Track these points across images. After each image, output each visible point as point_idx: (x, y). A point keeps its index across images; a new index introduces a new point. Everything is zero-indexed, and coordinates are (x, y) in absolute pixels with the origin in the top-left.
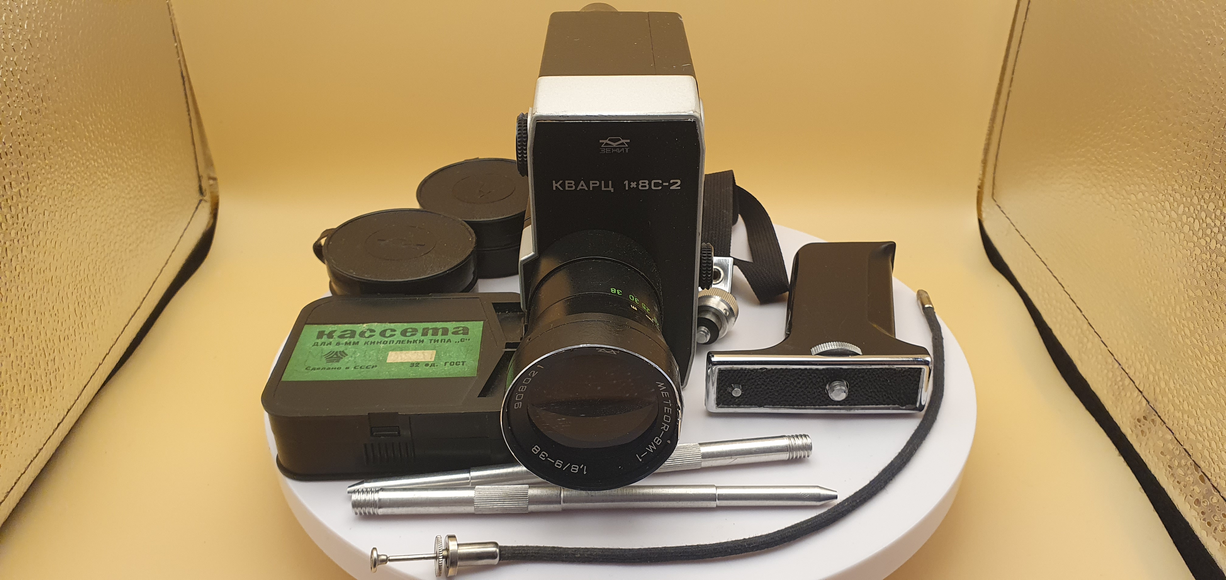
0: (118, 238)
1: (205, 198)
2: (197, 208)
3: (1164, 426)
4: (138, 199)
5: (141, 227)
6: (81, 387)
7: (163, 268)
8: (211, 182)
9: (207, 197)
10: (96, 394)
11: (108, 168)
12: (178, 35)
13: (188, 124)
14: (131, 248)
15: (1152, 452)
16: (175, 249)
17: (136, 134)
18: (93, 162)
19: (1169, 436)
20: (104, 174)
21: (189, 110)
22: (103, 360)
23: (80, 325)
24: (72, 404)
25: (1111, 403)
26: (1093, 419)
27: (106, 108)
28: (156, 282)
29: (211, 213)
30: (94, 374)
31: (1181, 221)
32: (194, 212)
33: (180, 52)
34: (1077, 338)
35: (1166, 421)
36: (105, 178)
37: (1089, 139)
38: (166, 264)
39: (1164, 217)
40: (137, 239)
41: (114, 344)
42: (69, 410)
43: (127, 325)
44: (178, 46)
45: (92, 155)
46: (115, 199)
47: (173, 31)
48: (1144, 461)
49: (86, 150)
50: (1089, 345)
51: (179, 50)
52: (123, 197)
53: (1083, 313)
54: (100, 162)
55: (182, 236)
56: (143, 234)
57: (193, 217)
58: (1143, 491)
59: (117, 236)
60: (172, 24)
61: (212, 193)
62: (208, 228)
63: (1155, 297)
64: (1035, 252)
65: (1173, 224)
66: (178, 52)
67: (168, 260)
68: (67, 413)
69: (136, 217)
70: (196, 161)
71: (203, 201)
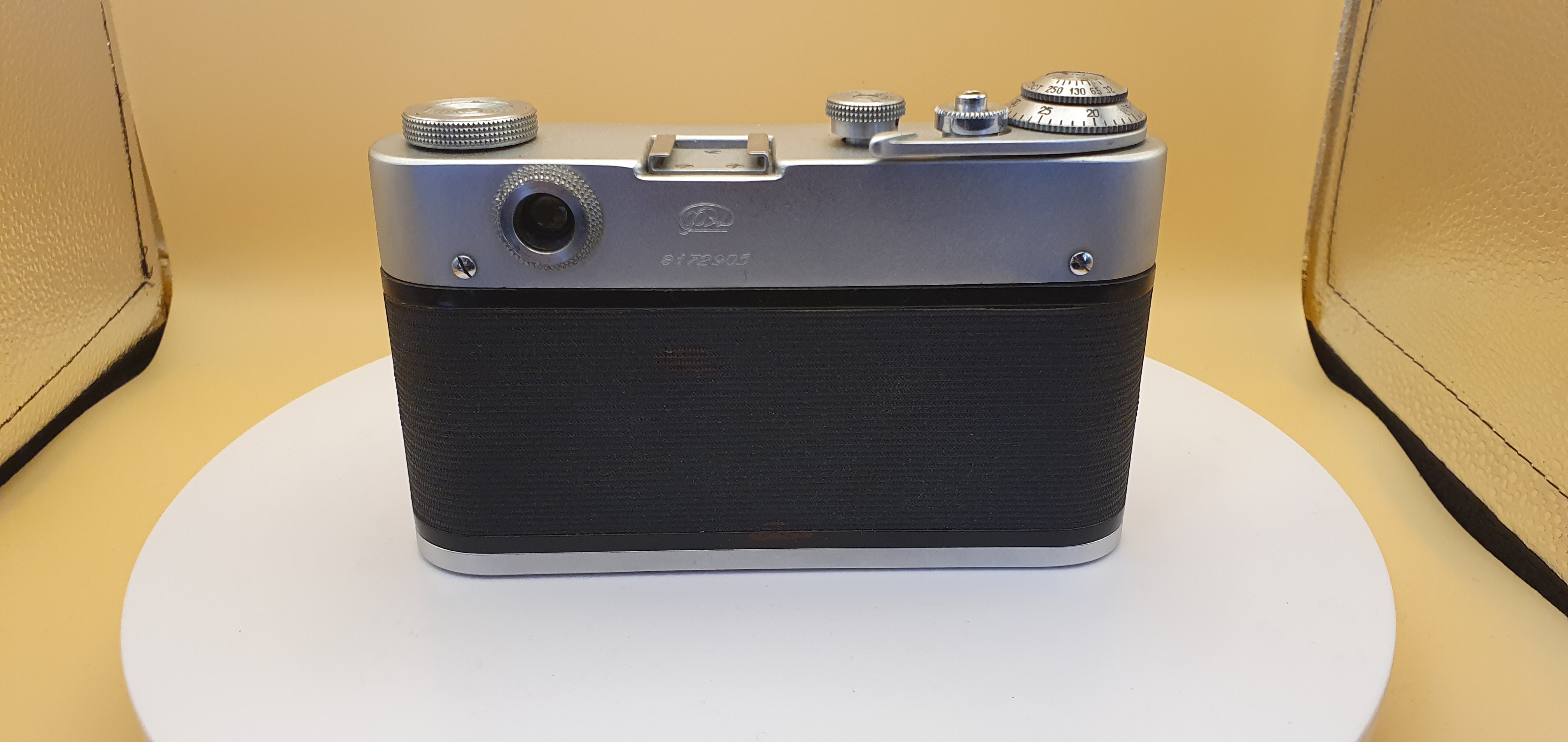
1: (149, 281)
2: (136, 293)
7: (62, 368)
8: (164, 262)
9: (156, 278)
12: (113, 32)
13: (127, 165)
16: (87, 344)
28: (46, 388)
32: (130, 299)
33: (115, 56)
38: (70, 362)
44: (113, 48)
47: (105, 23)
51: (114, 54)
55: (103, 328)
56: (29, 310)
57: (126, 303)
60: (104, 13)
62: (151, 330)
66: (111, 55)
67: (73, 358)
70: (139, 224)
71: (146, 285)
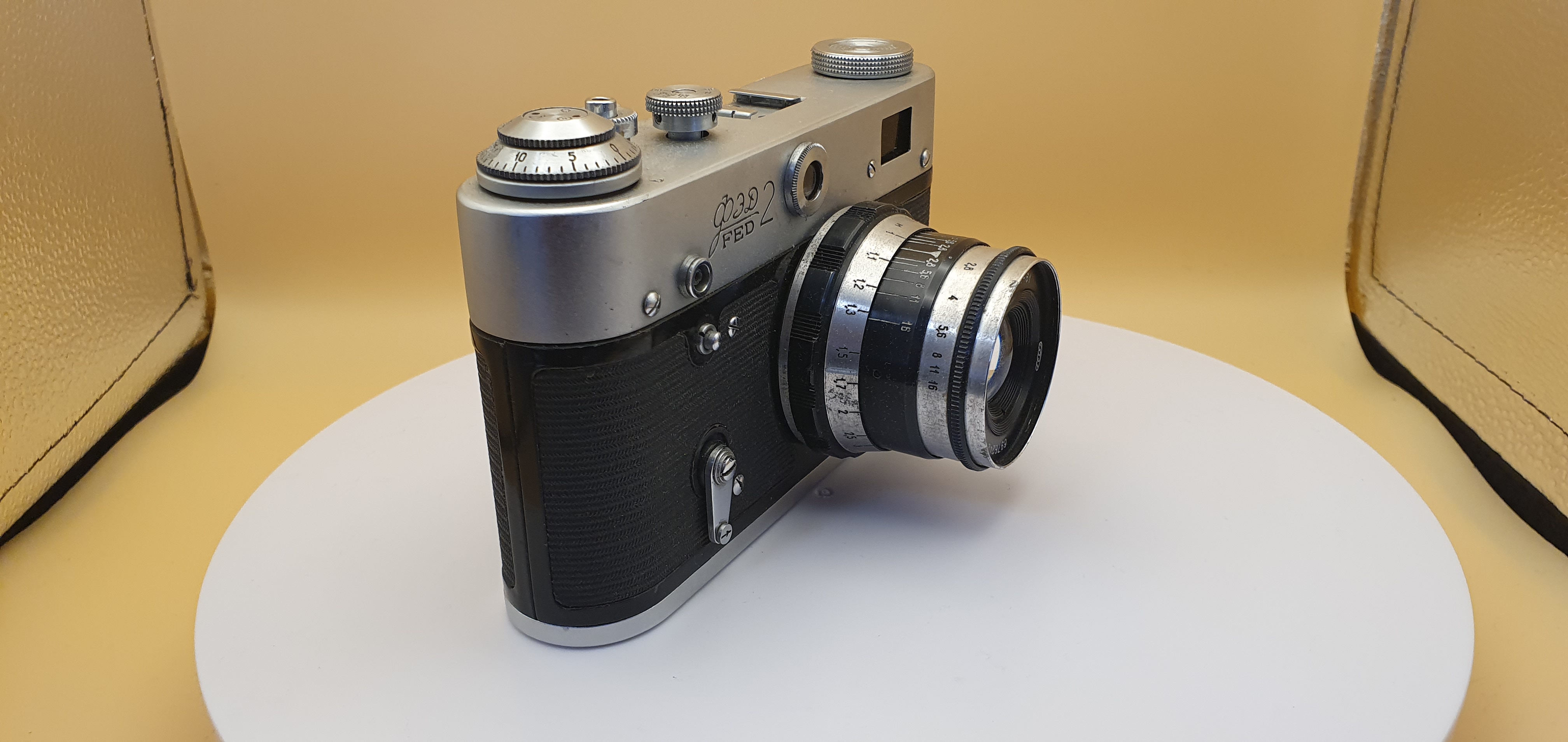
1: (196, 293)
2: (181, 306)
4: (77, 271)
5: (79, 314)
7: (114, 382)
8: (207, 274)
9: (200, 291)
11: (23, 210)
12: (159, 48)
16: (138, 358)
20: (15, 219)
21: (172, 159)
28: (100, 402)
32: (176, 312)
38: (121, 376)
44: (157, 61)
46: (33, 261)
47: (150, 37)
51: (157, 68)
52: (51, 263)
53: (1551, 420)
55: (152, 341)
56: (82, 325)
57: (173, 316)
59: (36, 318)
60: (149, 31)
61: (206, 288)
62: (196, 344)
64: (1452, 341)
67: (125, 372)
70: (183, 237)
71: (191, 298)
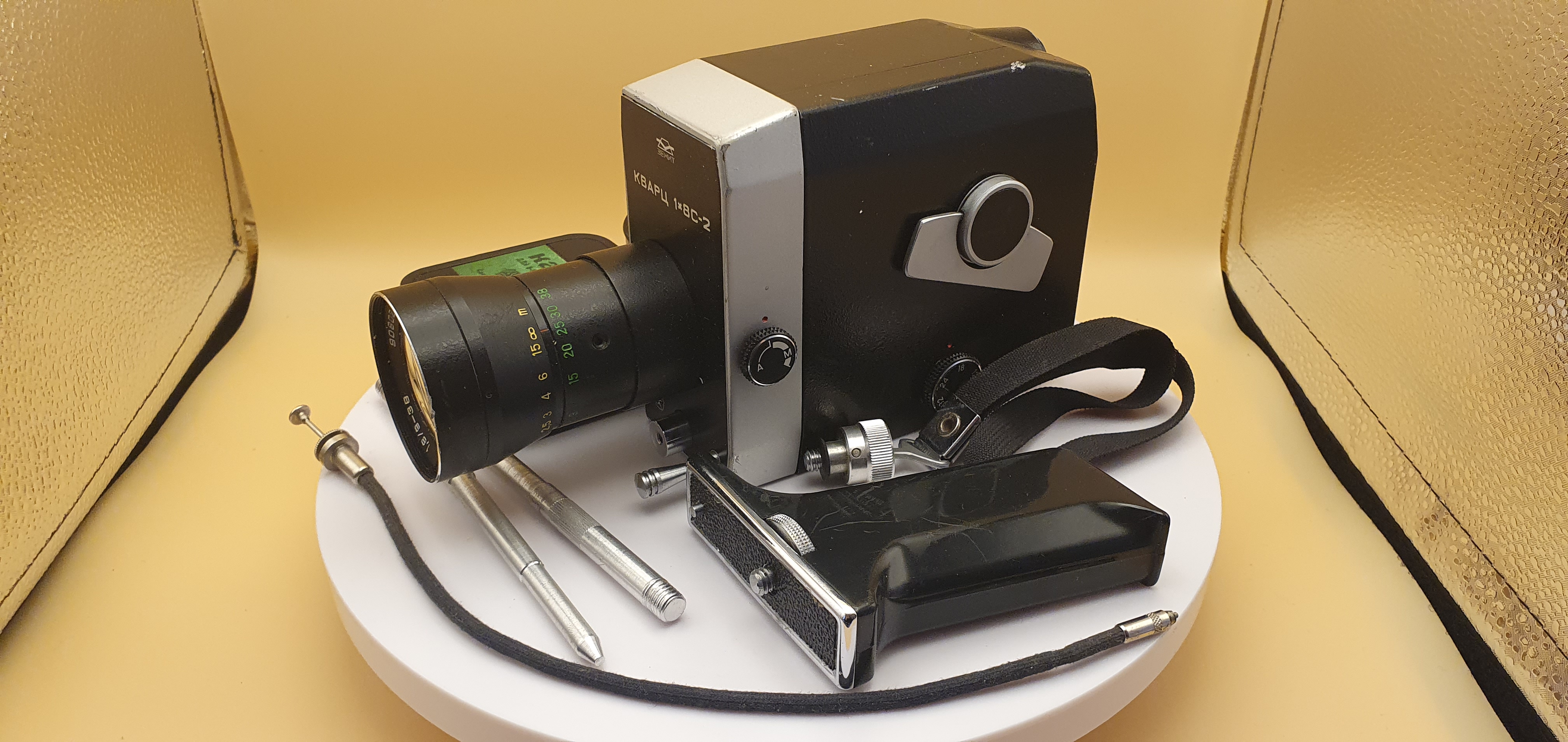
0: (130, 296)
1: (240, 248)
2: (230, 260)
3: (1459, 527)
4: (154, 248)
5: (158, 283)
6: (82, 486)
7: (187, 337)
8: (248, 228)
9: (243, 247)
10: (101, 496)
11: (117, 207)
12: (206, 40)
13: (220, 153)
14: (146, 309)
15: (1443, 560)
16: (202, 313)
17: (153, 164)
18: (97, 198)
19: (1465, 540)
20: (111, 215)
21: (219, 136)
22: (110, 452)
23: (81, 408)
24: (70, 508)
25: (1391, 499)
26: (1370, 521)
27: (114, 132)
29: (247, 268)
30: (98, 470)
31: (1477, 267)
32: (227, 266)
33: (209, 62)
34: (1348, 419)
35: (1461, 520)
36: (112, 220)
37: (1360, 168)
38: (191, 330)
39: (1455, 262)
40: (154, 298)
41: (124, 433)
42: (66, 516)
43: (139, 409)
44: (207, 54)
45: (96, 190)
46: (125, 247)
47: (200, 34)
48: (1434, 571)
49: (89, 184)
50: (1364, 428)
51: (208, 59)
52: (136, 245)
53: (1355, 387)
54: (106, 199)
55: (211, 296)
56: (161, 292)
57: (224, 271)
58: (1433, 609)
59: (128, 293)
60: (199, 26)
61: (248, 241)
62: (244, 287)
63: (1445, 364)
64: (1294, 311)
65: (1467, 272)
66: (205, 61)
67: (193, 326)
68: (64, 519)
69: (151, 269)
70: (229, 201)
71: (237, 252)
